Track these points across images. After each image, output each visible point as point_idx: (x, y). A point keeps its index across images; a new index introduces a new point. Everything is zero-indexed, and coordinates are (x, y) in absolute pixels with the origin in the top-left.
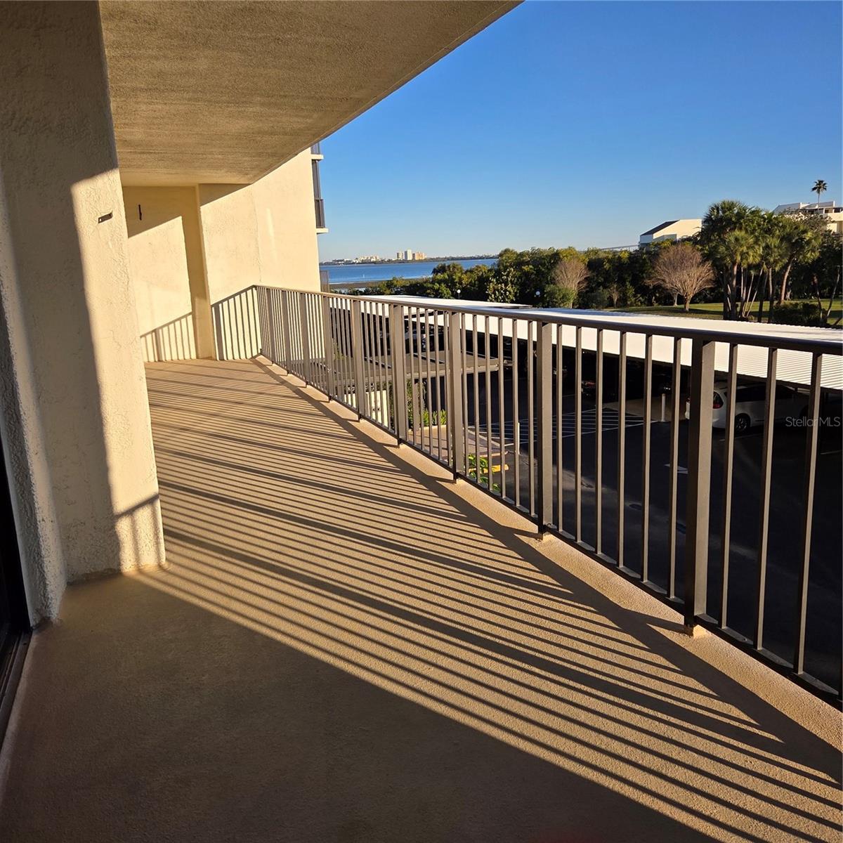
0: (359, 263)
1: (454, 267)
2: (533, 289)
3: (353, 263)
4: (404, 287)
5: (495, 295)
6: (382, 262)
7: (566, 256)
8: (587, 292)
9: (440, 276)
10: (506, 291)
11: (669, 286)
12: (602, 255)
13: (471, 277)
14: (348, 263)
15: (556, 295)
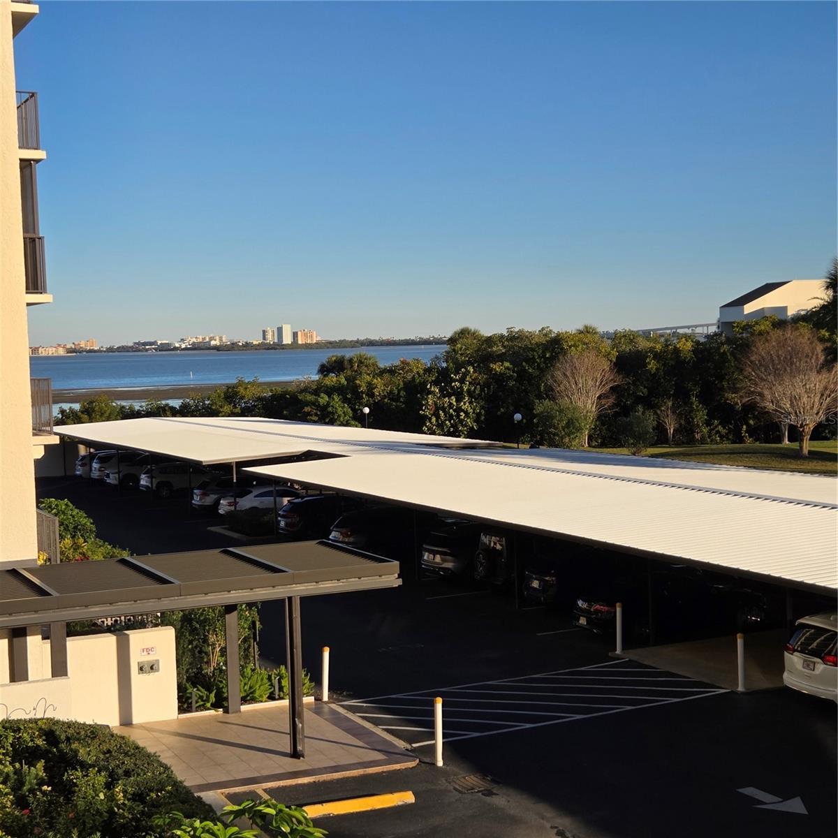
0: (186, 349)
1: (361, 362)
2: (511, 408)
3: (176, 349)
4: (260, 399)
5: (438, 417)
6: (233, 347)
7: (575, 346)
8: (616, 415)
9: (332, 379)
10: (459, 410)
11: (770, 407)
12: (643, 344)
13: (391, 382)
14: (165, 348)
15: (556, 421)
